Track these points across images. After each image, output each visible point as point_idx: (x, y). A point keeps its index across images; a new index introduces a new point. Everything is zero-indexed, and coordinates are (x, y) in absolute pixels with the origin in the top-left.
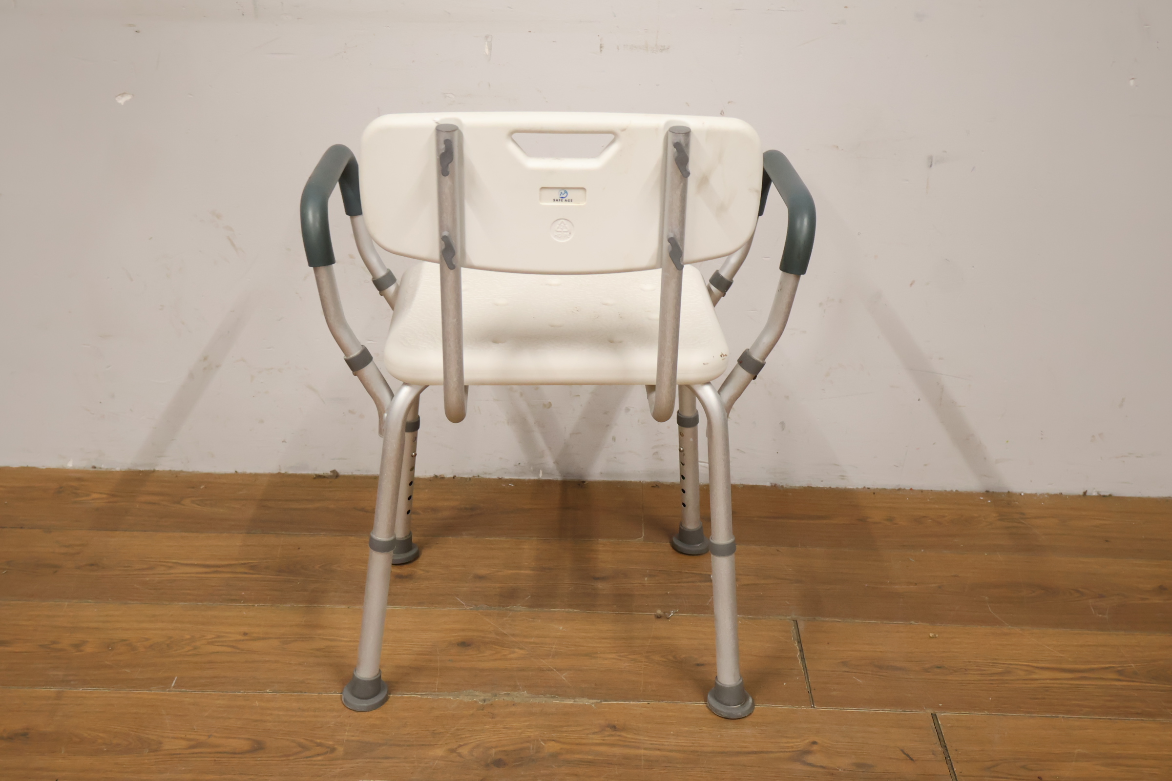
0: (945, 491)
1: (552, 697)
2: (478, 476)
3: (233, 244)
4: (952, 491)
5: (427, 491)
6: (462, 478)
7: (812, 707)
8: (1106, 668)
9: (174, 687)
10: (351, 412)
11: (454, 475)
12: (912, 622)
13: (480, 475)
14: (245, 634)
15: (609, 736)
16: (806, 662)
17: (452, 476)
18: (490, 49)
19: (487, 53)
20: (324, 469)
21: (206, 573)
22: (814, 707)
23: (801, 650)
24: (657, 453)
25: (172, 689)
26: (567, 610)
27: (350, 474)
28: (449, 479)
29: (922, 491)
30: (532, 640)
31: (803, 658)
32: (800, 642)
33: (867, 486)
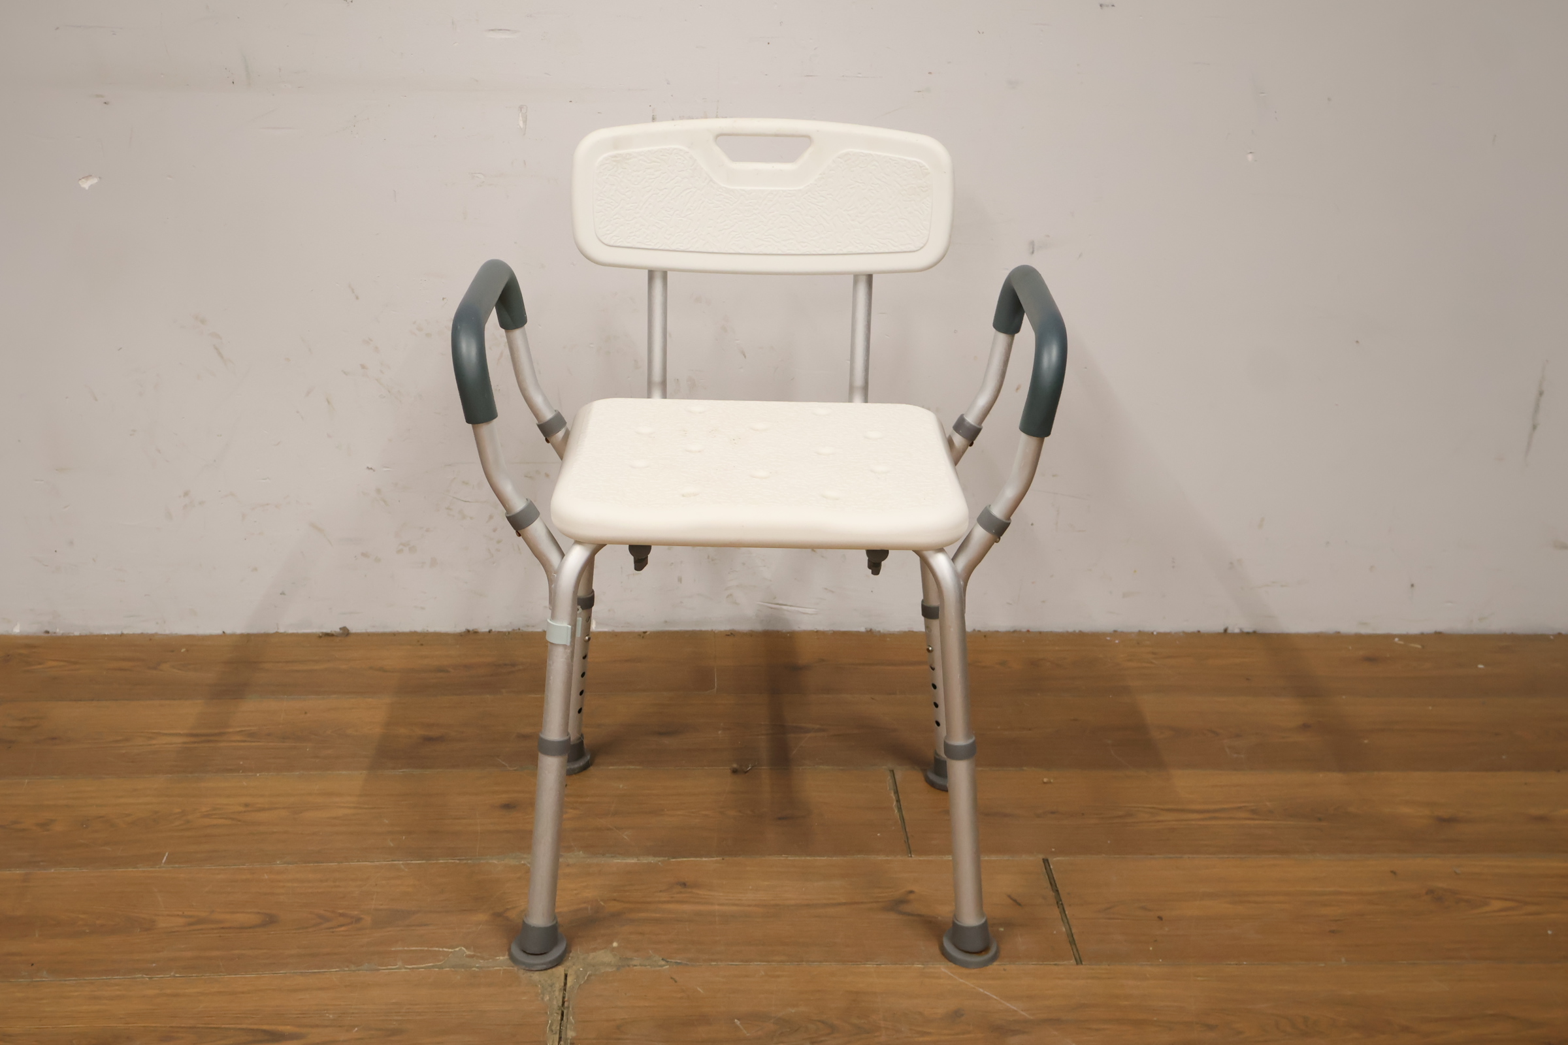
0: (1067, 632)
1: (612, 857)
2: (519, 629)
3: (220, 354)
4: (1074, 631)
5: (458, 646)
6: (499, 632)
7: (909, 857)
8: (1240, 808)
9: (165, 863)
10: (364, 555)
11: (490, 629)
12: (1025, 768)
13: (521, 629)
14: (246, 805)
15: (678, 893)
16: (904, 813)
17: (487, 630)
18: (525, 122)
19: (522, 127)
20: (333, 627)
21: (195, 742)
22: (911, 857)
23: (898, 801)
24: (731, 595)
25: (162, 865)
26: (627, 767)
27: (364, 631)
28: (484, 633)
29: (1040, 633)
30: (588, 799)
31: (900, 809)
32: (896, 792)
33: (977, 629)
